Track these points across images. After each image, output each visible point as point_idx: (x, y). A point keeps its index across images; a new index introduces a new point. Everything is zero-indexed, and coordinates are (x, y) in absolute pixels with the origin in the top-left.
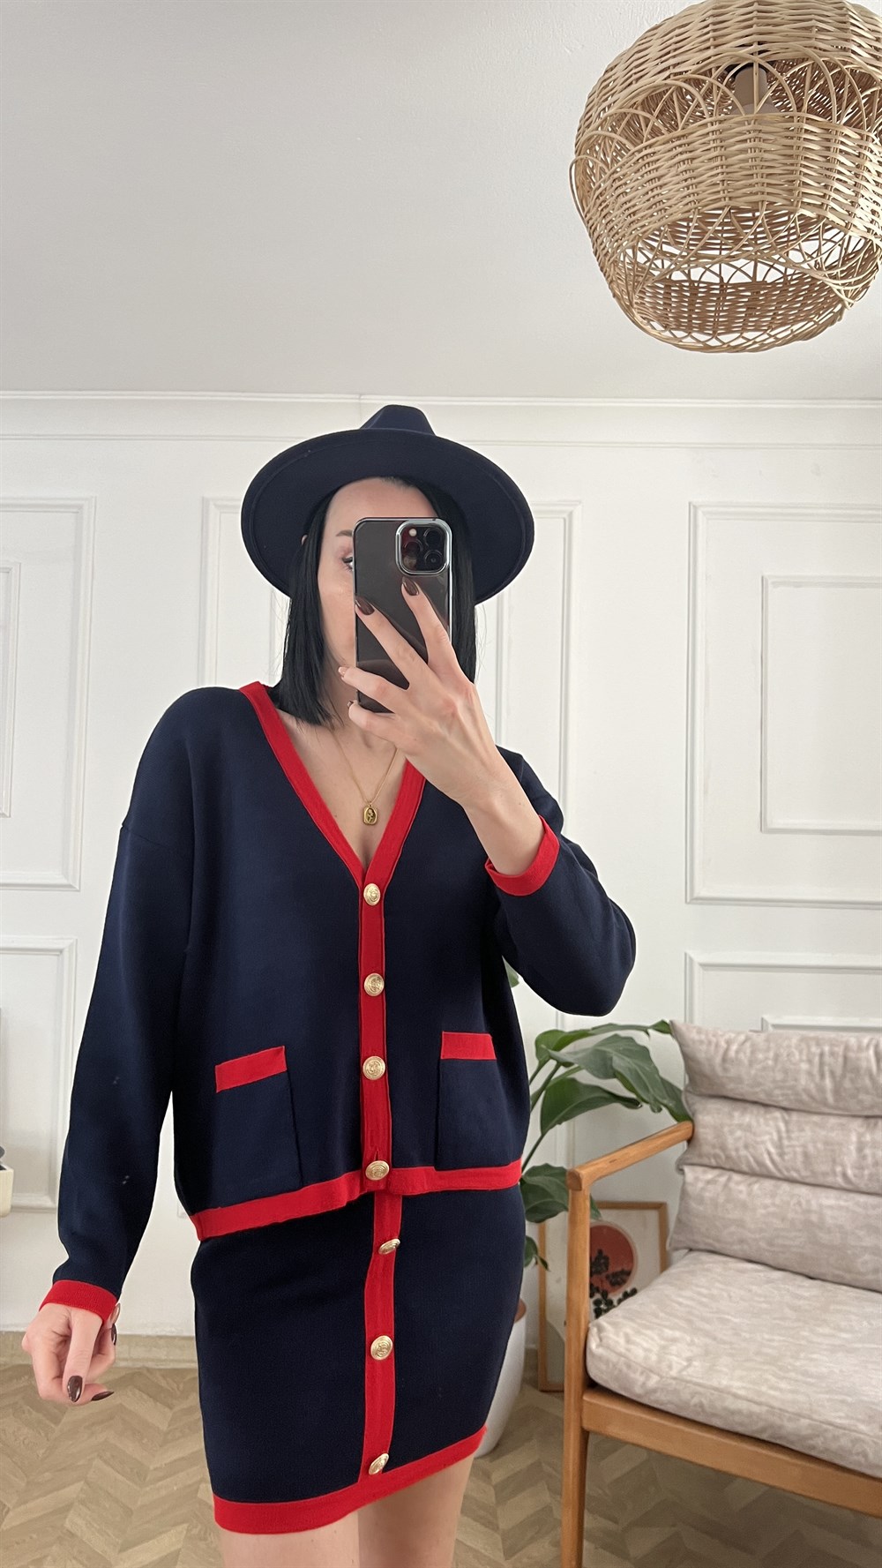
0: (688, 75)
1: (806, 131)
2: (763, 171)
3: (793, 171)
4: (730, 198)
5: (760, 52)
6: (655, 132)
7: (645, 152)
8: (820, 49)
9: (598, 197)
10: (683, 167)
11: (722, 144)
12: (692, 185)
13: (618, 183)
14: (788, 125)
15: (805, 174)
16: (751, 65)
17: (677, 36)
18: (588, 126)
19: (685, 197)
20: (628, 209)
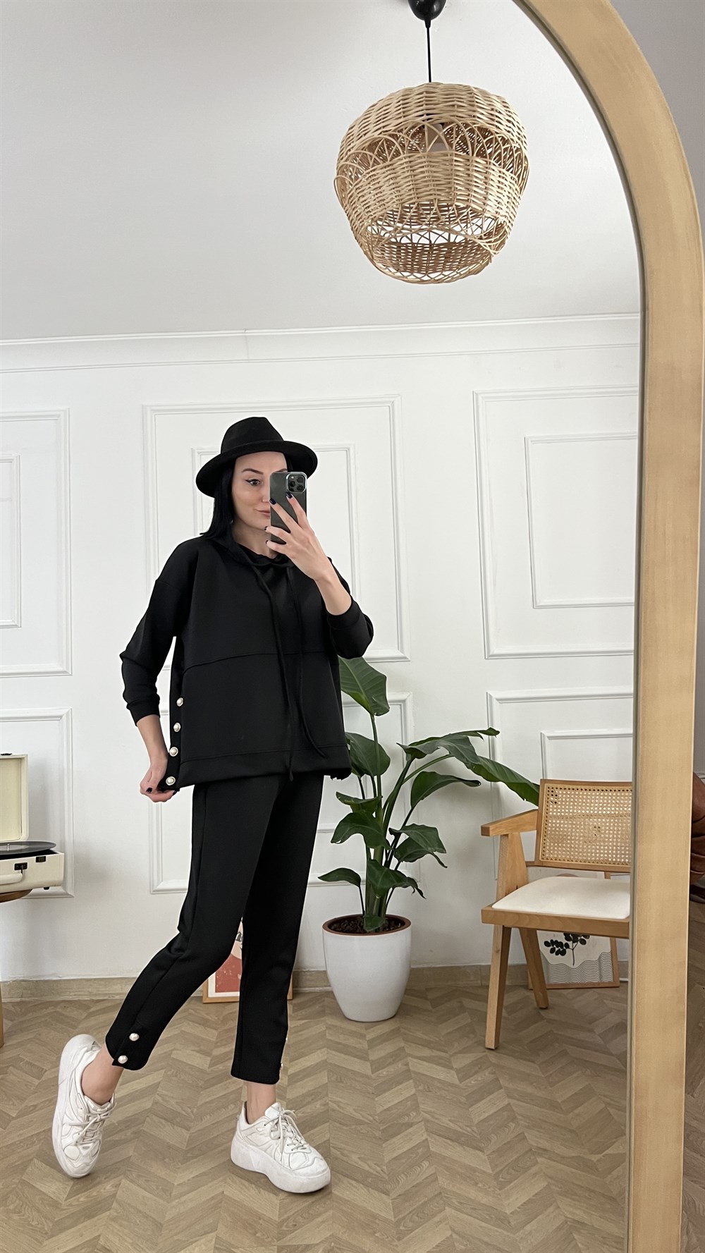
0: (390, 132)
1: (456, 161)
2: (434, 183)
3: (450, 182)
4: (418, 198)
5: (428, 119)
6: (376, 163)
7: (371, 174)
8: (460, 117)
9: (350, 198)
10: (391, 182)
12: (397, 191)
13: (358, 191)
14: (446, 158)
15: (457, 184)
16: (423, 126)
17: (385, 110)
18: (342, 159)
19: (393, 198)
20: (365, 205)
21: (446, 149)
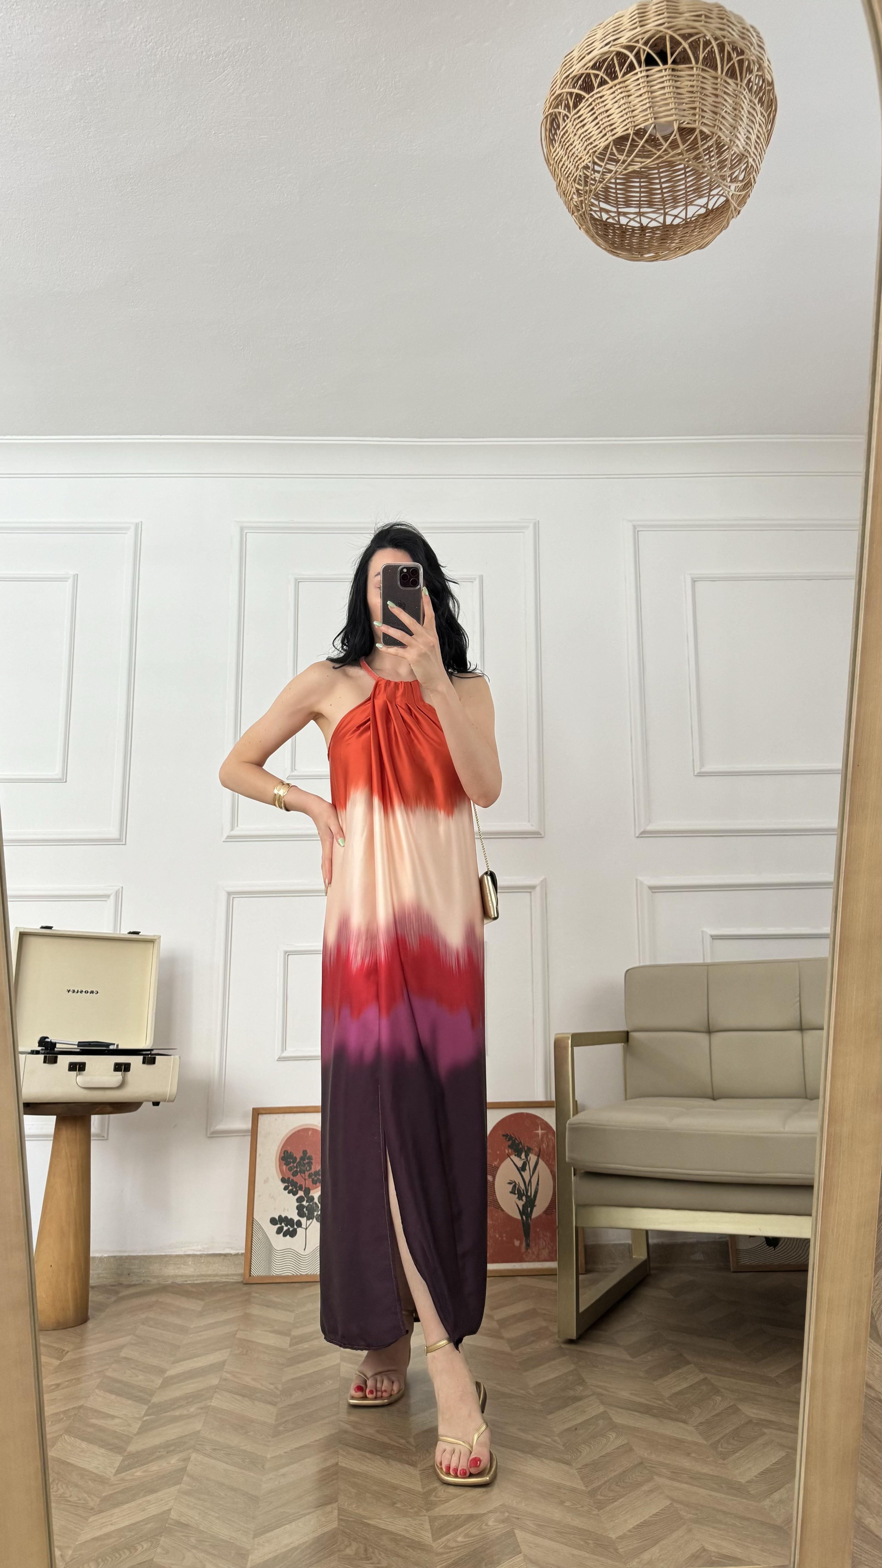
1: (704, 78)
2: (676, 100)
3: (694, 101)
6: (603, 83)
7: (596, 96)
9: (562, 137)
10: (622, 102)
11: (649, 84)
12: (629, 112)
13: (577, 121)
14: (691, 73)
15: (703, 104)
16: (665, 35)
18: (553, 94)
19: (625, 120)
20: (584, 137)
21: (691, 62)
